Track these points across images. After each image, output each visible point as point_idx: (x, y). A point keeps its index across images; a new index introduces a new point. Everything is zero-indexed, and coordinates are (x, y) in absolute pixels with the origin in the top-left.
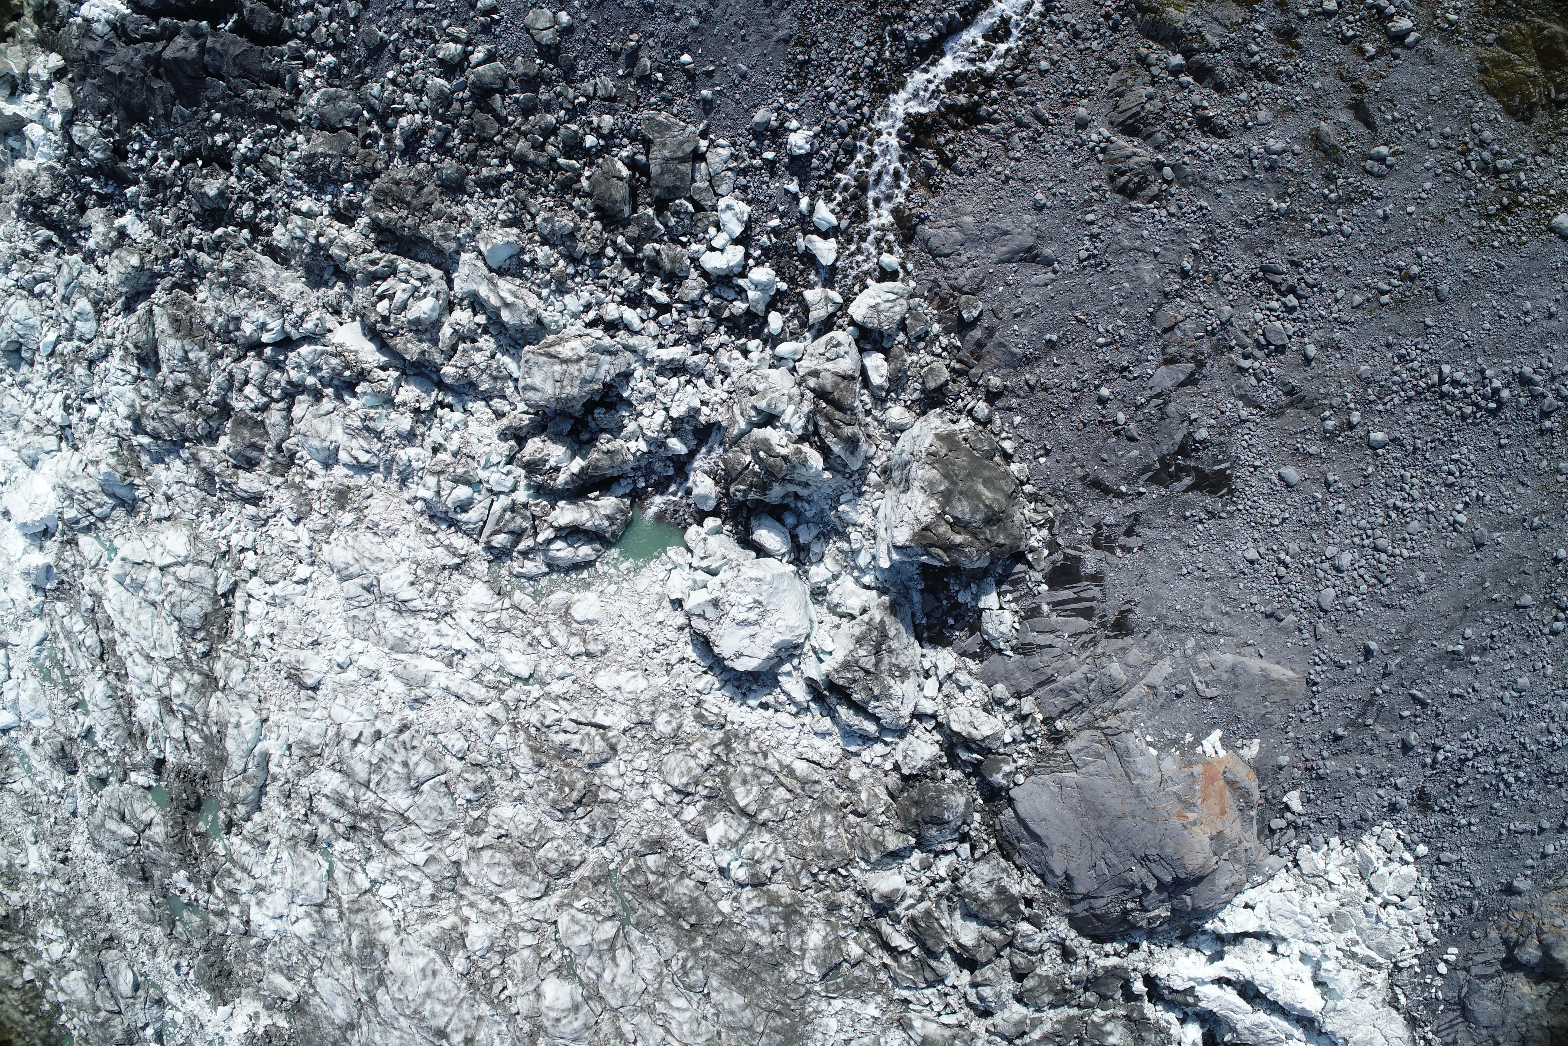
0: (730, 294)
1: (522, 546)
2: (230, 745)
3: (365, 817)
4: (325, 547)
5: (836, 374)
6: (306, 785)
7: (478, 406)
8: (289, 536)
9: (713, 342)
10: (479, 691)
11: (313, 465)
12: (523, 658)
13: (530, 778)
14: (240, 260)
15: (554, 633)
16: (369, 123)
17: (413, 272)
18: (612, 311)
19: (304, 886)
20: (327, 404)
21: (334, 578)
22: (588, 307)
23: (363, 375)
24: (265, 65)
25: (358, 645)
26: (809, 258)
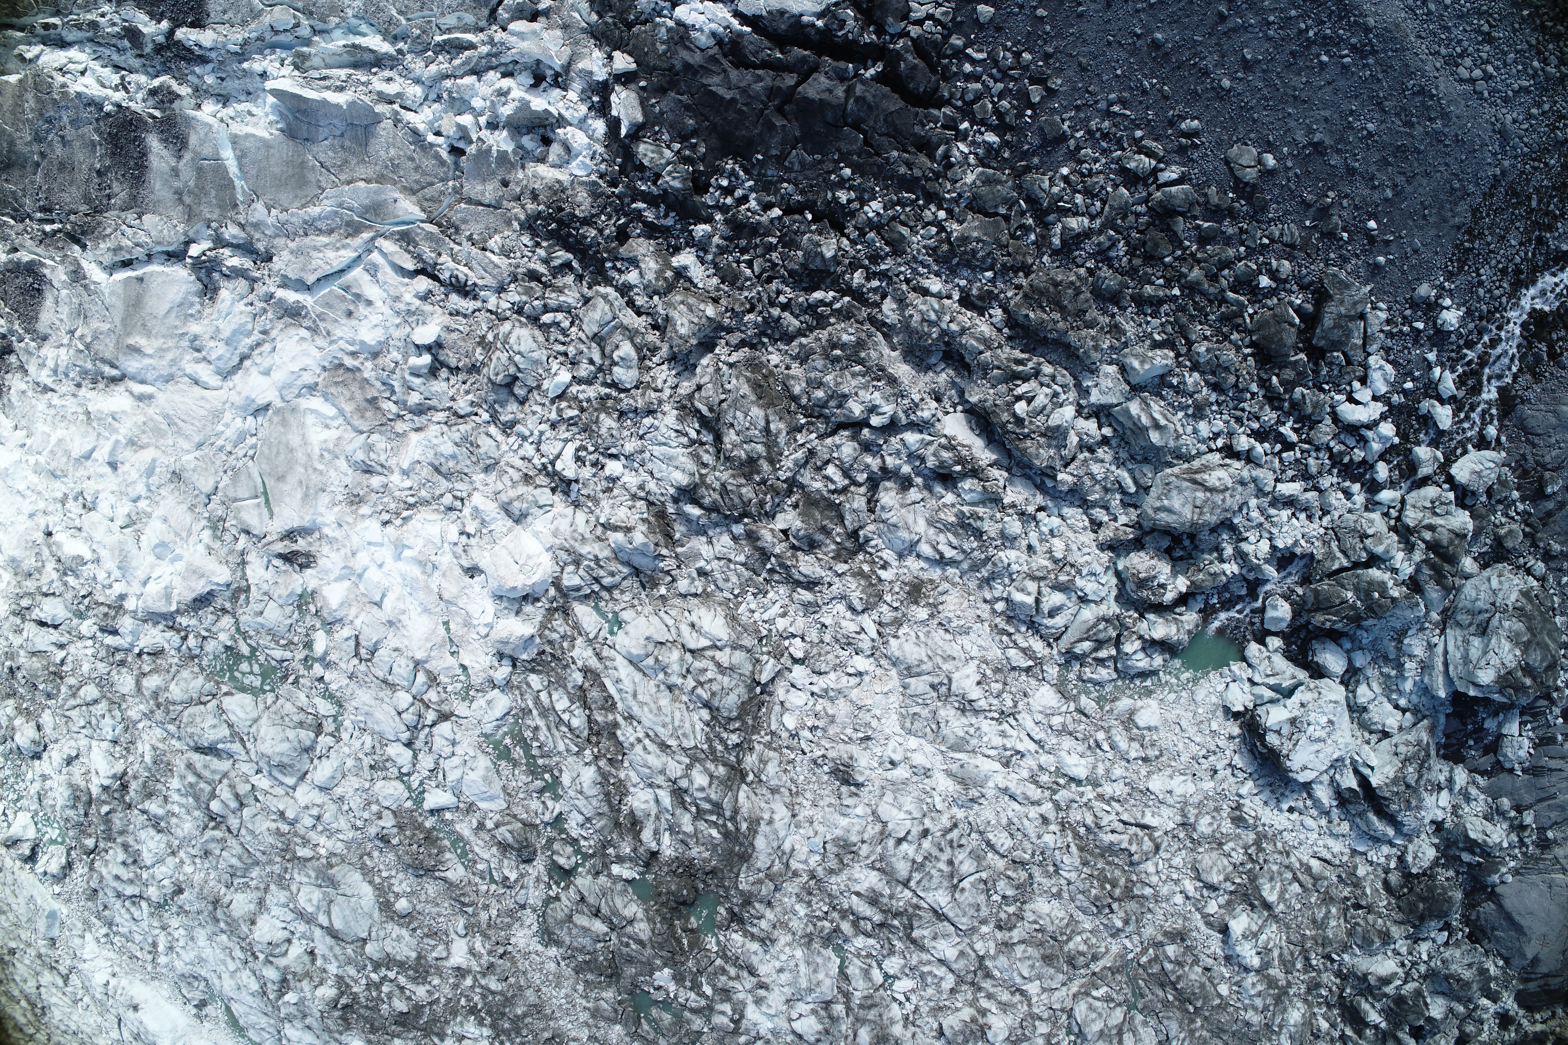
0: (1351, 442)
1: (1103, 654)
2: (760, 842)
3: (897, 915)
4: (892, 641)
5: (1451, 531)
6: (836, 883)
7: (1073, 513)
8: (850, 627)
9: (1326, 482)
10: (1034, 793)
11: (888, 555)
12: (1083, 761)
13: (1073, 876)
14: (863, 336)
15: (1117, 738)
16: (1023, 213)
17: (1059, 378)
18: (1243, 442)
19: (818, 984)
20: (914, 494)
21: (894, 672)
22: (1216, 436)
23: (975, 473)
24: (917, 129)
25: (913, 742)
26: (1428, 420)
